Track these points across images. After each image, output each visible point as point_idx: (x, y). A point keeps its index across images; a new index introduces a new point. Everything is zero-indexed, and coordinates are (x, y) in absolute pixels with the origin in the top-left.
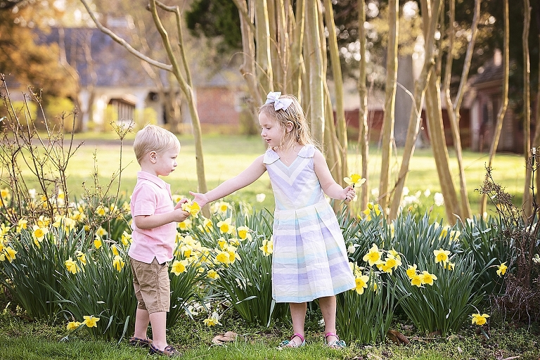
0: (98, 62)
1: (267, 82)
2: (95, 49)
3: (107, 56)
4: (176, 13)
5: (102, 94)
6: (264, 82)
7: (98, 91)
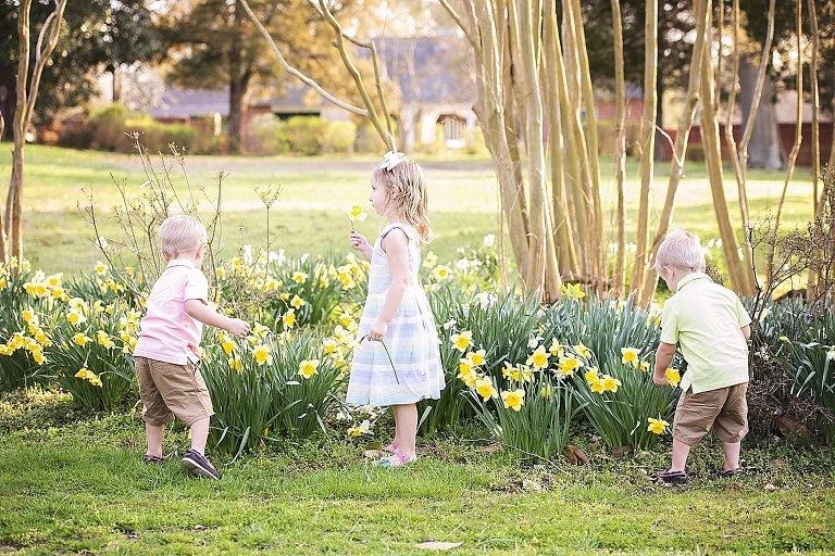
0: (420, 75)
1: (497, 123)
2: (420, 61)
3: (433, 69)
4: (371, 48)
5: (431, 110)
6: (494, 123)
7: (425, 107)
